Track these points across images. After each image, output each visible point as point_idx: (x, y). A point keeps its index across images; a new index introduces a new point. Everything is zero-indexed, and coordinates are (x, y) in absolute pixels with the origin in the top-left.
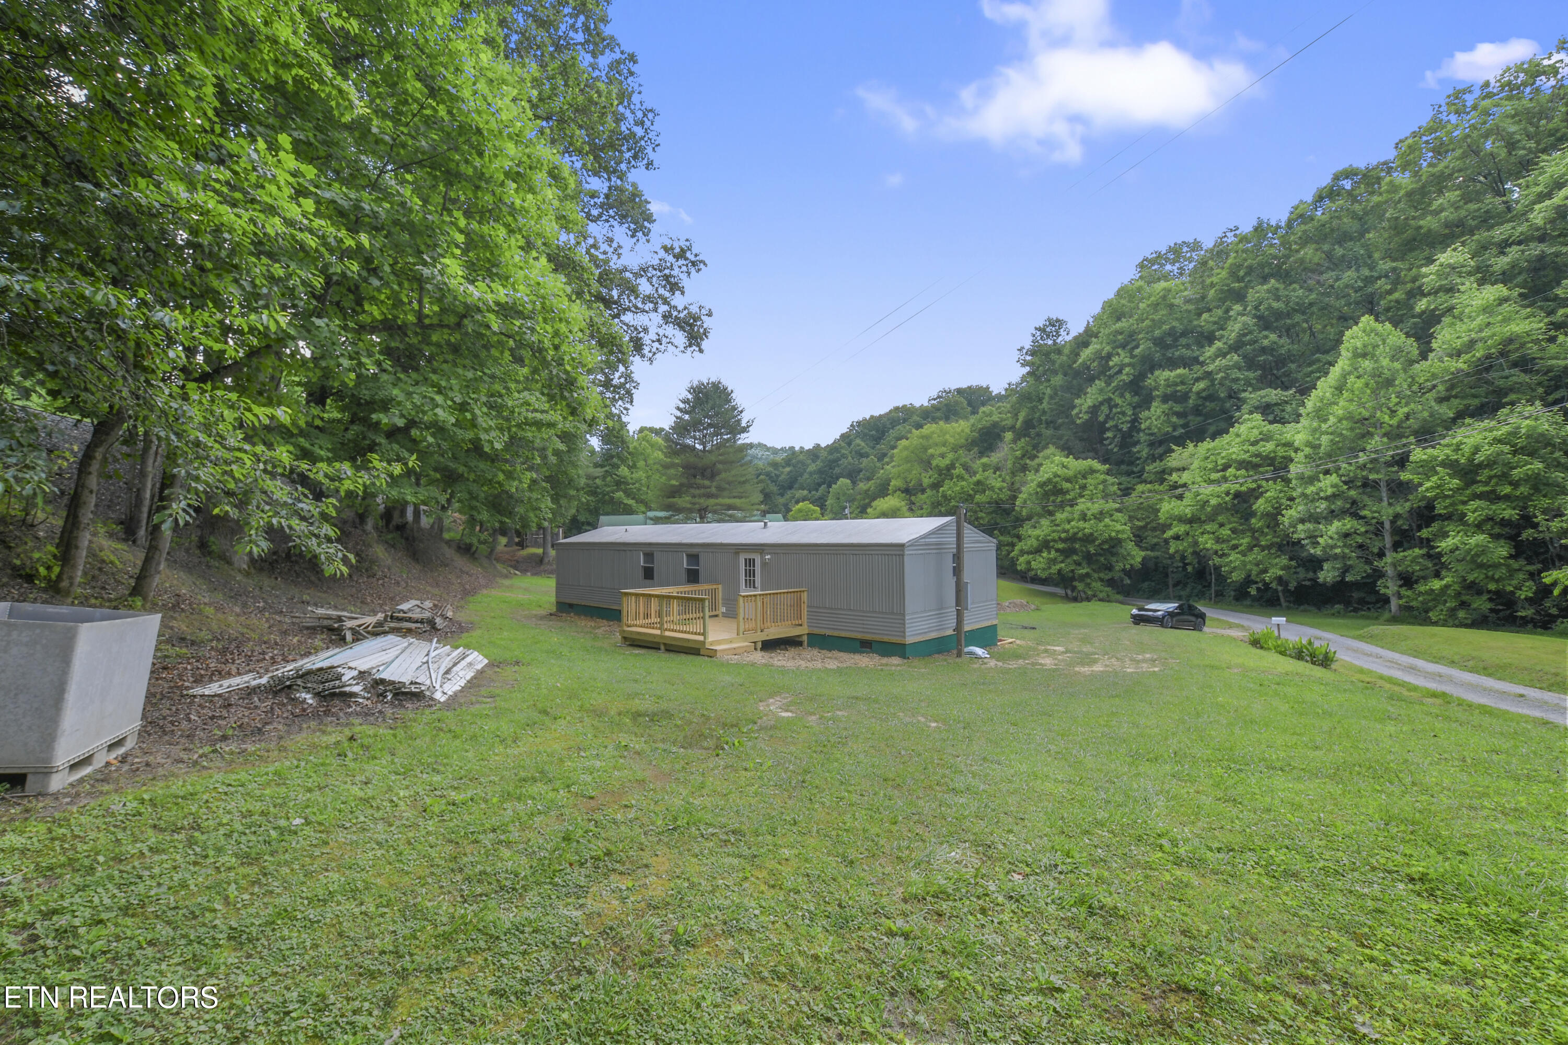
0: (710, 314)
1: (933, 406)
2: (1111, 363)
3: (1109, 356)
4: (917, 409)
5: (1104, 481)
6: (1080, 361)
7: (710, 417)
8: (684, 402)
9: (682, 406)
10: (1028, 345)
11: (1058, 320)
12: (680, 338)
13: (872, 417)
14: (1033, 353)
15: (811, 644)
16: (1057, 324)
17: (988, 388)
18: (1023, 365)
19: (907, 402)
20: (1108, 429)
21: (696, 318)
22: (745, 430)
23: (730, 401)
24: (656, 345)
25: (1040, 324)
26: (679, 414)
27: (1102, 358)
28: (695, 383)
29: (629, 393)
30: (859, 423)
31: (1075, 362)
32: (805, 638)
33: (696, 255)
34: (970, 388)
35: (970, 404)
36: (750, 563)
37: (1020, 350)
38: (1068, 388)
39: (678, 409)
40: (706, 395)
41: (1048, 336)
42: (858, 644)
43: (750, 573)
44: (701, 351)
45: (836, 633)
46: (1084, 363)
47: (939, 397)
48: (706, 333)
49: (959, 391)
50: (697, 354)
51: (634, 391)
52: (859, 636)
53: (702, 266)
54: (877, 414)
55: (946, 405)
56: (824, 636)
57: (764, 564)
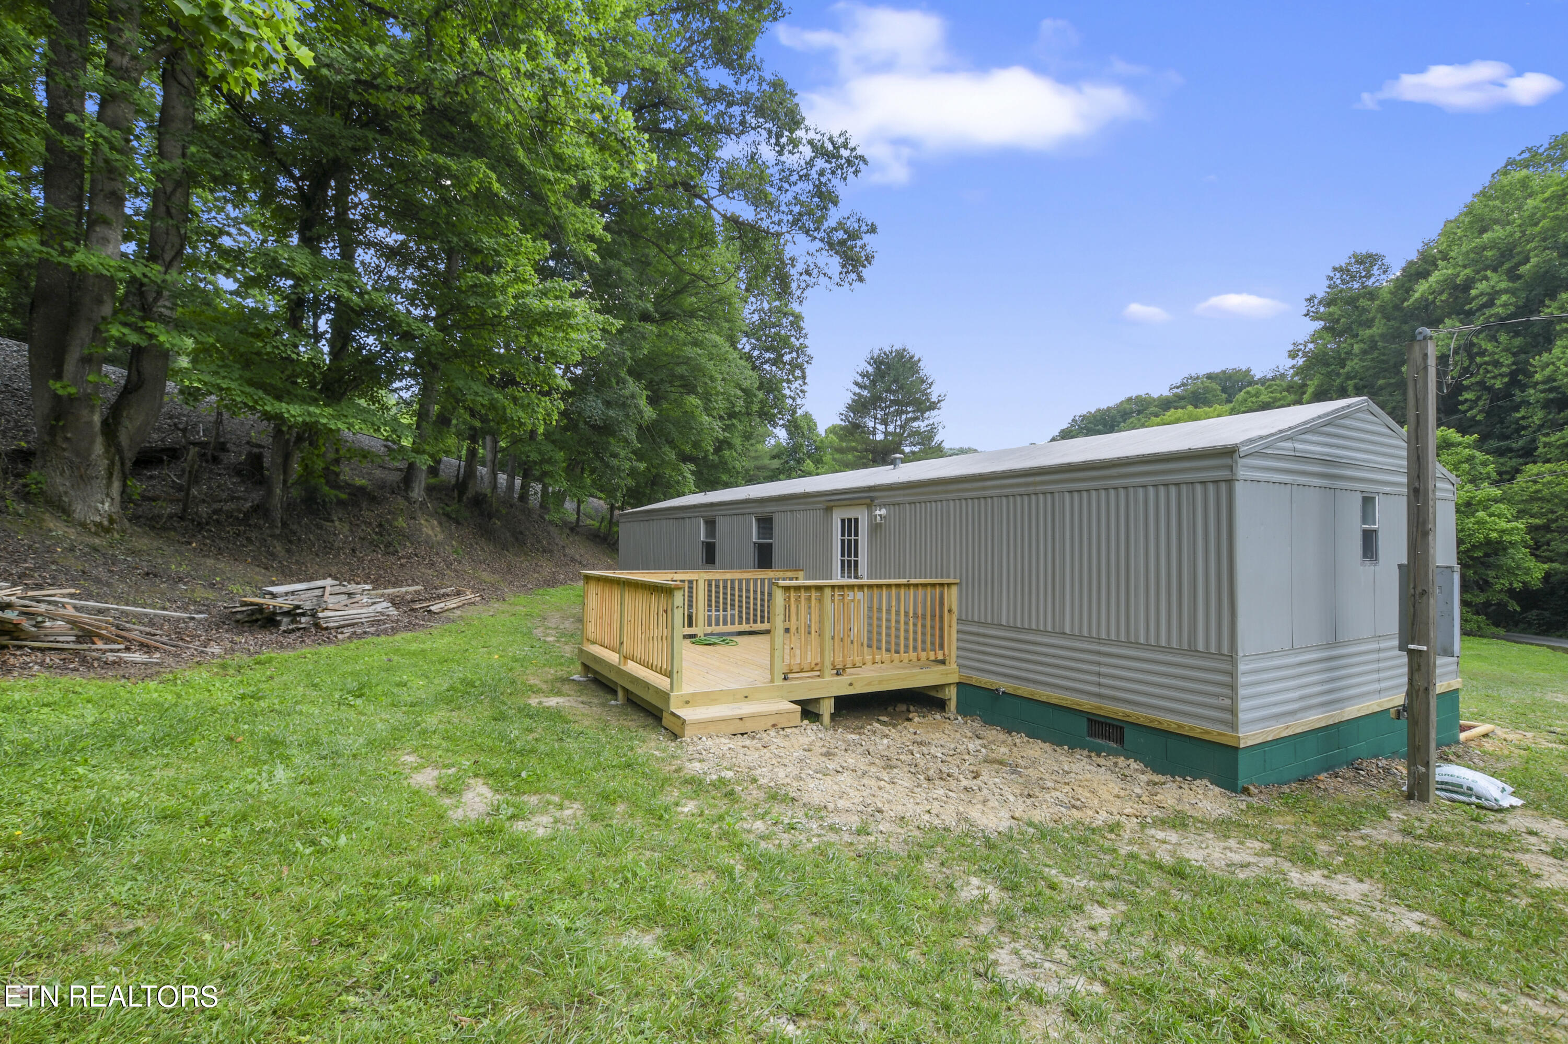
0: (873, 229)
1: (1176, 395)
2: (1473, 292)
3: (1468, 285)
4: (1154, 400)
5: (1470, 459)
6: (1411, 300)
7: (894, 392)
8: (863, 375)
9: (860, 379)
10: (1321, 291)
11: (1370, 256)
12: (833, 264)
13: (1098, 410)
14: (1329, 302)
15: (965, 710)
16: (1368, 261)
17: (1249, 371)
18: (1315, 319)
19: (1142, 392)
20: (1467, 388)
21: (853, 235)
22: (933, 406)
23: (917, 372)
24: (805, 277)
25: (1342, 262)
26: (857, 390)
27: (1456, 287)
28: (876, 353)
29: (801, 367)
30: (1084, 418)
31: (1405, 300)
32: (952, 694)
33: (853, 150)
34: (1224, 372)
35: (1224, 390)
36: (850, 526)
37: (1310, 300)
38: (1394, 336)
39: (856, 384)
40: (889, 367)
41: (1353, 278)
42: (1083, 725)
43: (850, 548)
44: (861, 279)
45: (1025, 690)
46: (1423, 298)
47: (1183, 384)
48: (869, 259)
49: (1210, 377)
50: (857, 284)
51: (806, 365)
52: (1087, 704)
53: (862, 165)
54: (1104, 406)
55: (1193, 393)
56: (994, 694)
57: (875, 528)
